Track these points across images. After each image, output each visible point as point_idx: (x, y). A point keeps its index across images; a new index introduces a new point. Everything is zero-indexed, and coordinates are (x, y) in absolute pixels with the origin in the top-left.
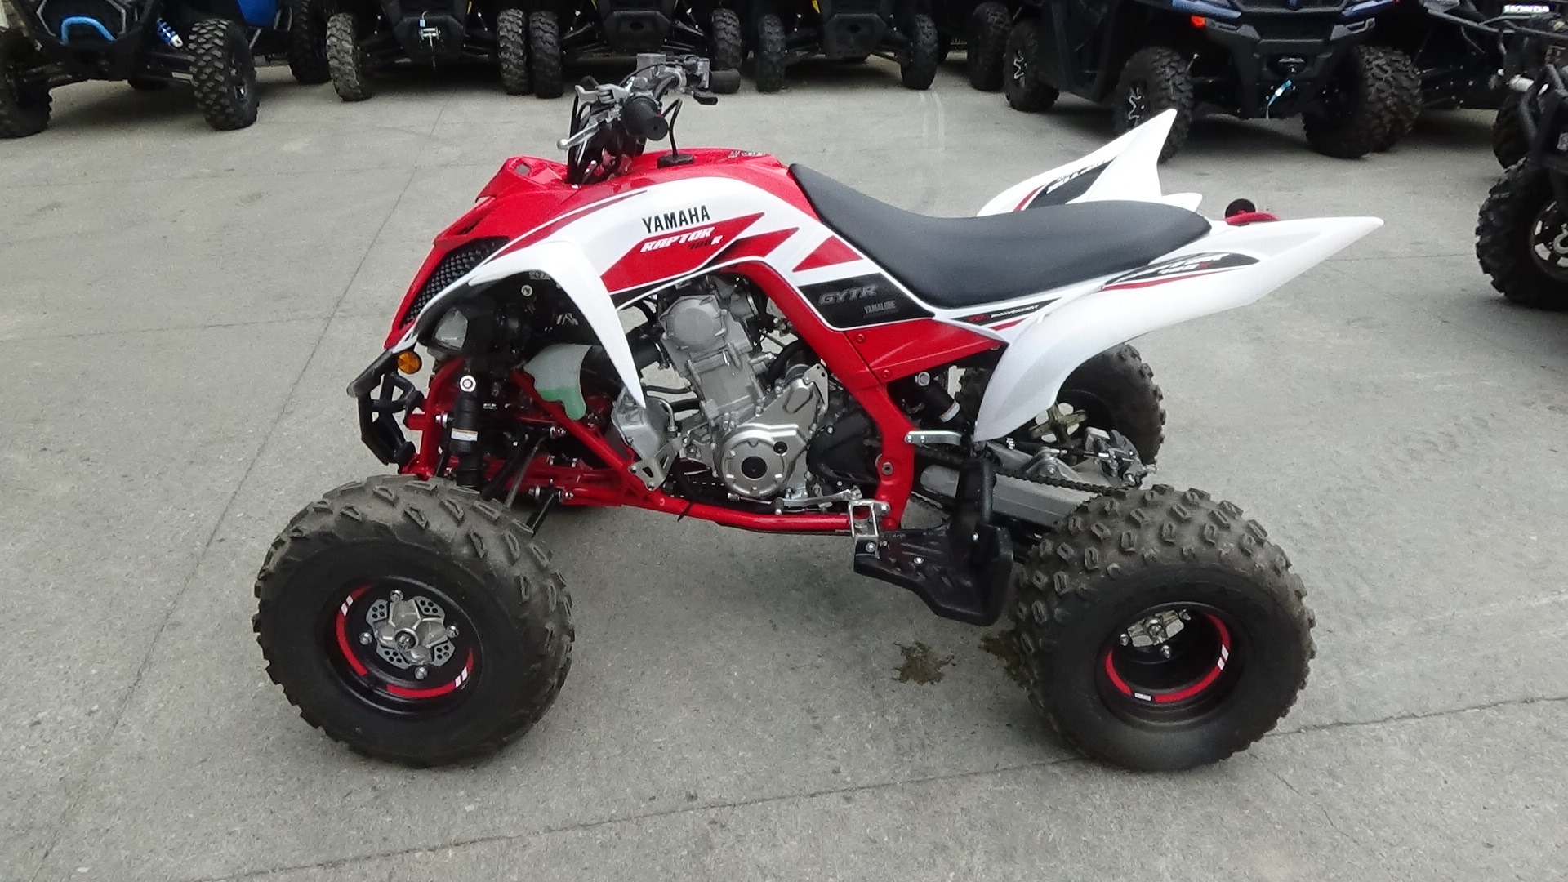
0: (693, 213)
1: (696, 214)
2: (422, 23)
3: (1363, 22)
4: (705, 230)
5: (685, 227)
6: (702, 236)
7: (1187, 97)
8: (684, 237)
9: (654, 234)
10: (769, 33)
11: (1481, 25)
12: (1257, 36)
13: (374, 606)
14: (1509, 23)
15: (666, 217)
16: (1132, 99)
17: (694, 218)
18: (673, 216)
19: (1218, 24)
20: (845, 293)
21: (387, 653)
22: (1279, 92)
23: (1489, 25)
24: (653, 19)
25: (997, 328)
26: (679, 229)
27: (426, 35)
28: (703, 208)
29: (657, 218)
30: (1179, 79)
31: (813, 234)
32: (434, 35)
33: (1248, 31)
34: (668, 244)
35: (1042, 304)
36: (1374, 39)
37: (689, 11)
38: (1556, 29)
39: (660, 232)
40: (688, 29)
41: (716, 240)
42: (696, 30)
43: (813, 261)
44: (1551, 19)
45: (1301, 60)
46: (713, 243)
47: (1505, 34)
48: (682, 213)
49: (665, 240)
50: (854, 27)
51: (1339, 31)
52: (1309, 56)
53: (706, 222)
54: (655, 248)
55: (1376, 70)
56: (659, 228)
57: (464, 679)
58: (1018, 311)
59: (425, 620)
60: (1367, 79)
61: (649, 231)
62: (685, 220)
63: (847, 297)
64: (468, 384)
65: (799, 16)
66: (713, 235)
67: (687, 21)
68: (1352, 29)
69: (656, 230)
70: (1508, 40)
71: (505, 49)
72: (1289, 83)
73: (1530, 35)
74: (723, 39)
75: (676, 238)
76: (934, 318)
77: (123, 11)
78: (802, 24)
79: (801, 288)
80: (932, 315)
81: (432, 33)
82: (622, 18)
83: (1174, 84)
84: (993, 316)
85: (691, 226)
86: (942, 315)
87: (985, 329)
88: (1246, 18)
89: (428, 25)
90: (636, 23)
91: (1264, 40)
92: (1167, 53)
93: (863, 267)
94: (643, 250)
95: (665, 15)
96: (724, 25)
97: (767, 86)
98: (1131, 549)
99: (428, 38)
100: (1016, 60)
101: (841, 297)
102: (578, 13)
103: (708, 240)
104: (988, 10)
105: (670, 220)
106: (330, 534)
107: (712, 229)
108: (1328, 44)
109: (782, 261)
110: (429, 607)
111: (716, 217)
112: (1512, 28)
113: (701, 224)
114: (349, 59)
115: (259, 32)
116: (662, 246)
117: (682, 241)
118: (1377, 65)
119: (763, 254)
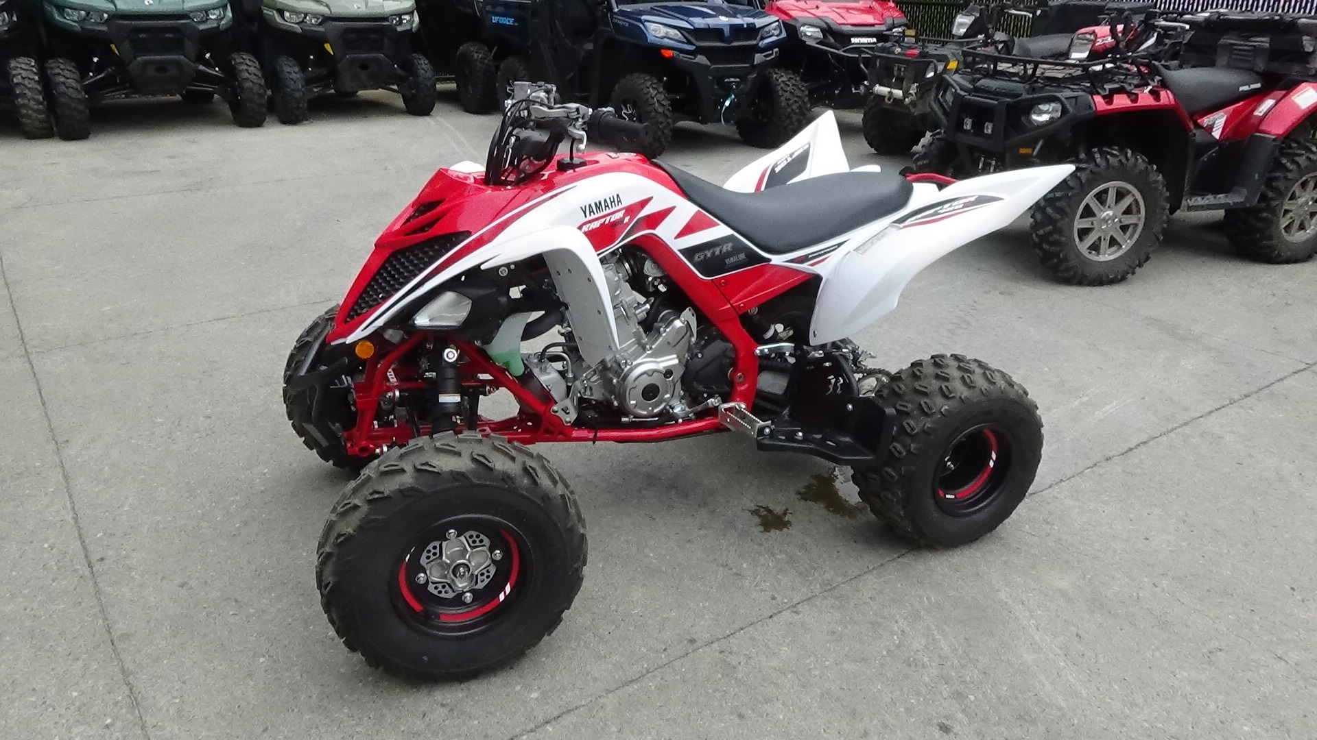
0: (612, 200)
1: (614, 201)
3: (770, 52)
4: (620, 213)
5: (608, 211)
6: (618, 218)
7: (668, 110)
8: (608, 218)
9: (589, 218)
10: (288, 72)
11: (841, 52)
12: (709, 63)
13: (428, 548)
14: (864, 49)
15: (596, 204)
16: (624, 113)
17: (613, 204)
18: (600, 203)
19: (681, 55)
20: (711, 251)
21: (436, 588)
22: (727, 103)
23: (844, 51)
24: (178, 64)
25: (812, 265)
26: (605, 213)
28: (618, 196)
29: (590, 206)
30: (661, 97)
31: (686, 210)
33: (701, 59)
34: (598, 226)
35: (839, 245)
36: (778, 64)
37: (208, 56)
38: (896, 53)
39: (593, 217)
40: (211, 72)
41: (627, 220)
42: (217, 71)
43: (688, 230)
44: (891, 47)
45: (738, 80)
46: (625, 222)
47: (863, 58)
48: (605, 201)
49: (596, 222)
50: (364, 66)
51: (758, 58)
52: (742, 76)
53: (621, 206)
54: (590, 229)
55: (782, 85)
56: (592, 214)
57: (507, 593)
58: (826, 251)
59: (474, 550)
60: (778, 91)
61: (586, 216)
62: (608, 206)
63: (714, 253)
64: (451, 355)
65: (312, 57)
66: (625, 216)
67: (207, 63)
68: (766, 56)
69: (590, 215)
70: (867, 62)
71: (23, 95)
72: (733, 96)
73: (879, 57)
74: (247, 79)
75: (603, 220)
76: (771, 263)
78: (315, 64)
79: (681, 251)
80: (769, 260)
82: (146, 63)
83: (658, 100)
84: (810, 256)
85: (612, 210)
86: (776, 260)
87: (805, 267)
88: (700, 51)
90: (161, 67)
91: (713, 66)
92: (648, 77)
93: (721, 231)
94: (583, 231)
95: (190, 60)
96: (245, 67)
97: (291, 118)
98: (952, 395)
100: (508, 88)
101: (709, 254)
102: (95, 60)
103: (622, 220)
104: (472, 49)
105: (598, 206)
106: (412, 489)
107: (623, 211)
108: (753, 67)
109: (666, 232)
110: (473, 539)
111: (626, 202)
112: (868, 53)
113: (618, 208)
116: (594, 227)
117: (607, 222)
118: (783, 82)
119: (654, 228)
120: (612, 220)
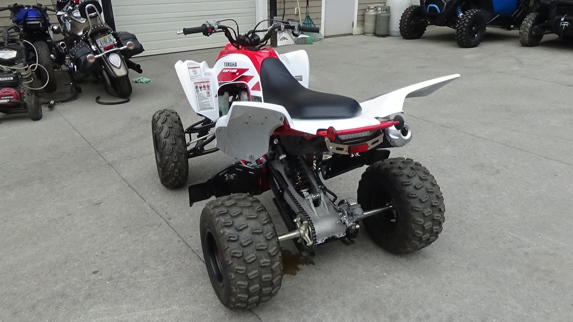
1: (233, 64)
2: (563, 19)
4: (235, 70)
26: (230, 67)
27: (563, 24)
29: (227, 63)
32: (566, 25)
39: (226, 67)
41: (237, 74)
54: (225, 71)
62: (231, 65)
66: (237, 72)
77: (445, 4)
79: (252, 96)
81: (566, 24)
89: (565, 21)
94: (223, 72)
99: (563, 26)
103: (235, 73)
111: (239, 67)
113: (234, 67)
114: (527, 30)
115: (499, 15)
117: (230, 71)
119: (247, 82)
120: (232, 71)
